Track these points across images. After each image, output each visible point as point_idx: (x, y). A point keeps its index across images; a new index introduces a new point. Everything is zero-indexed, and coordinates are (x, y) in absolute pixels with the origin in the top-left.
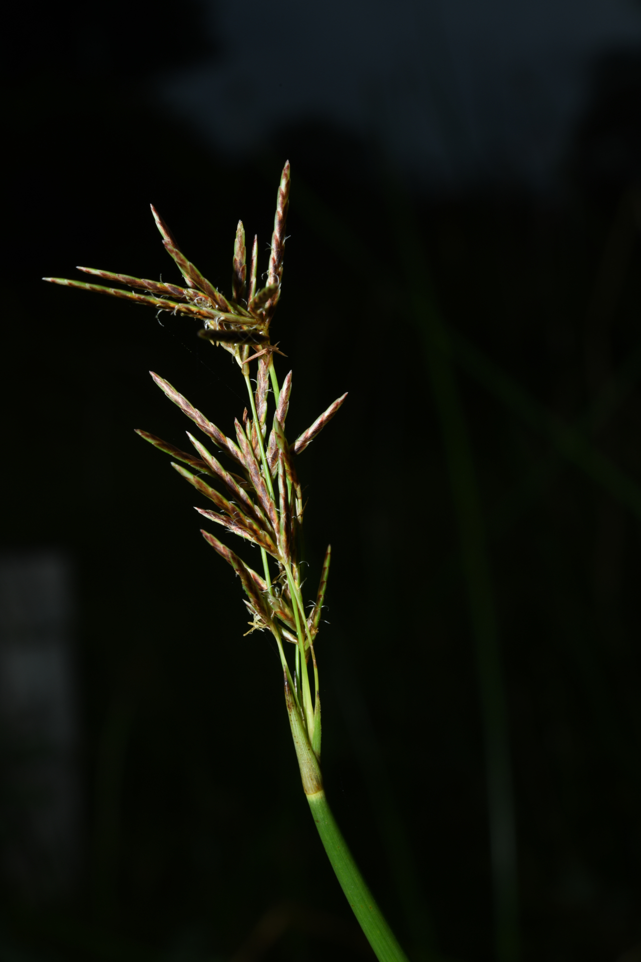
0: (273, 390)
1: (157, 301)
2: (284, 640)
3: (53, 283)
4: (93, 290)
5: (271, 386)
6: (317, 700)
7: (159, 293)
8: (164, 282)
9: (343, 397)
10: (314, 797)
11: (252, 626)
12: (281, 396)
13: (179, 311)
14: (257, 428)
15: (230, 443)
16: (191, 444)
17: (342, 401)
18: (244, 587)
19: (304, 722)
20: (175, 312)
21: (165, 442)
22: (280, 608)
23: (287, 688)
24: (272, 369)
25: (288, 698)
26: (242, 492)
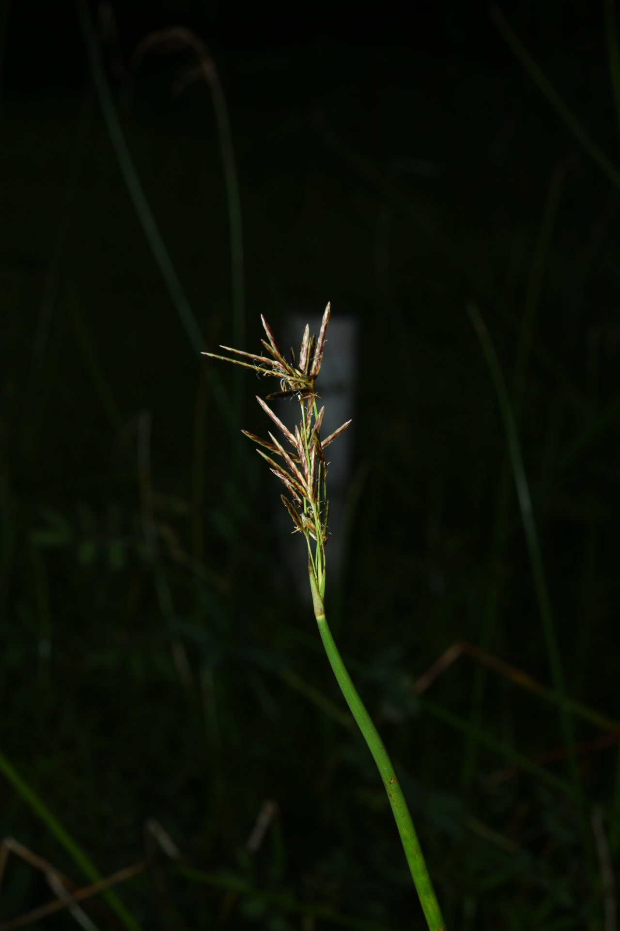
0: (314, 414)
1: (257, 368)
2: (310, 537)
3: (206, 355)
4: (225, 361)
5: (313, 412)
6: (324, 571)
7: (258, 363)
8: (263, 356)
9: (349, 422)
10: (320, 618)
11: (296, 529)
12: (318, 416)
13: (267, 374)
14: (306, 432)
15: (292, 436)
16: (270, 438)
17: (348, 424)
18: (290, 513)
19: (317, 581)
20: (265, 374)
21: (256, 437)
22: (308, 523)
23: (309, 563)
24: (314, 404)
25: (310, 568)
26: (293, 465)
